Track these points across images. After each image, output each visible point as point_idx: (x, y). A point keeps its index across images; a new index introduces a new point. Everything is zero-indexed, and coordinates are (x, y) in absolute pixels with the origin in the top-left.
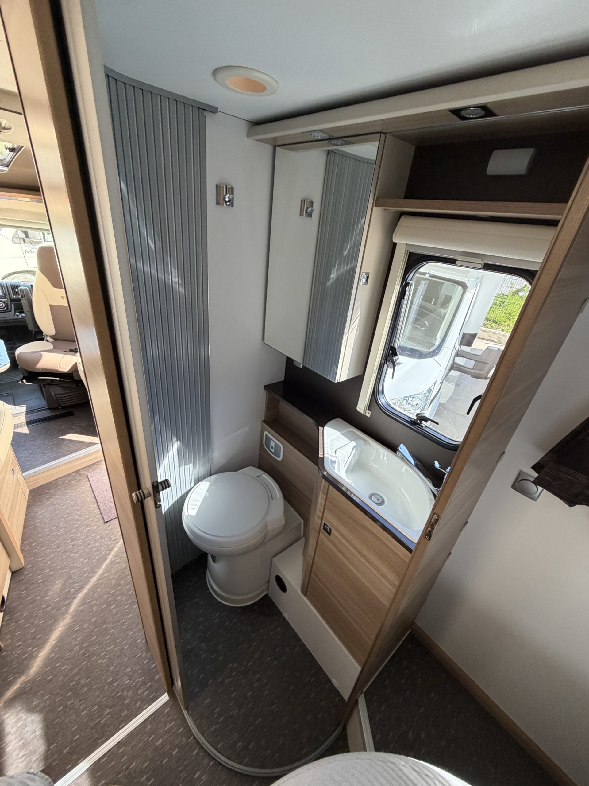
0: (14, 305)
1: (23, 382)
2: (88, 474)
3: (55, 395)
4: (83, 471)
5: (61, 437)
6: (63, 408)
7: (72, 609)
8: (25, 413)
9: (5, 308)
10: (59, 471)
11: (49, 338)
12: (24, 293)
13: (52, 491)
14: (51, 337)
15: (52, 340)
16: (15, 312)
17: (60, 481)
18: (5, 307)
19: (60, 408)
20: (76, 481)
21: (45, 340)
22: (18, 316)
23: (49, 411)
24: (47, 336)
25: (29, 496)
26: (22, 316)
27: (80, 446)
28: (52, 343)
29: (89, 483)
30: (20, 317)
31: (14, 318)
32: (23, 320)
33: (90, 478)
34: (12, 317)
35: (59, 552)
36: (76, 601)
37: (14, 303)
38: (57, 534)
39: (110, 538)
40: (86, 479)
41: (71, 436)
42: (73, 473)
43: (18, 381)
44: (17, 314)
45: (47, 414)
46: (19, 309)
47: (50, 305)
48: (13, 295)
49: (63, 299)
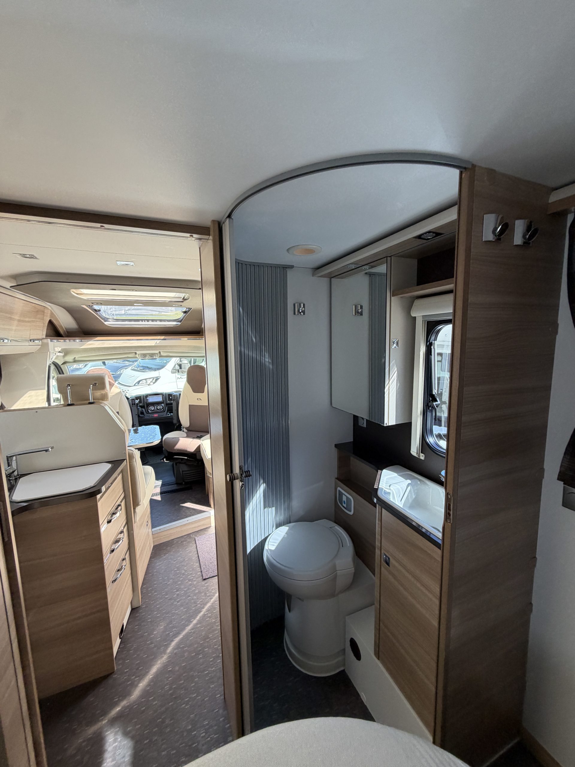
0: (168, 407)
1: (163, 460)
2: (196, 538)
3: (183, 471)
4: (192, 535)
5: (181, 505)
6: (186, 483)
7: (169, 650)
8: (160, 486)
9: (162, 410)
10: (176, 532)
11: (185, 430)
12: (175, 398)
13: (169, 548)
14: (186, 428)
16: (167, 413)
17: (175, 541)
18: (162, 408)
19: (184, 483)
20: (187, 542)
21: (182, 430)
22: (168, 414)
23: (176, 485)
24: (184, 428)
25: (152, 550)
26: (171, 415)
27: (193, 512)
28: (186, 433)
29: (195, 545)
30: (169, 415)
32: (171, 418)
33: (196, 541)
34: (165, 416)
35: (166, 598)
36: (173, 644)
37: (168, 406)
38: (167, 583)
39: (206, 594)
40: (194, 542)
41: (188, 505)
42: (185, 535)
43: (161, 460)
44: (168, 413)
45: (174, 487)
46: (170, 410)
47: (189, 405)
48: (168, 401)
49: (198, 400)
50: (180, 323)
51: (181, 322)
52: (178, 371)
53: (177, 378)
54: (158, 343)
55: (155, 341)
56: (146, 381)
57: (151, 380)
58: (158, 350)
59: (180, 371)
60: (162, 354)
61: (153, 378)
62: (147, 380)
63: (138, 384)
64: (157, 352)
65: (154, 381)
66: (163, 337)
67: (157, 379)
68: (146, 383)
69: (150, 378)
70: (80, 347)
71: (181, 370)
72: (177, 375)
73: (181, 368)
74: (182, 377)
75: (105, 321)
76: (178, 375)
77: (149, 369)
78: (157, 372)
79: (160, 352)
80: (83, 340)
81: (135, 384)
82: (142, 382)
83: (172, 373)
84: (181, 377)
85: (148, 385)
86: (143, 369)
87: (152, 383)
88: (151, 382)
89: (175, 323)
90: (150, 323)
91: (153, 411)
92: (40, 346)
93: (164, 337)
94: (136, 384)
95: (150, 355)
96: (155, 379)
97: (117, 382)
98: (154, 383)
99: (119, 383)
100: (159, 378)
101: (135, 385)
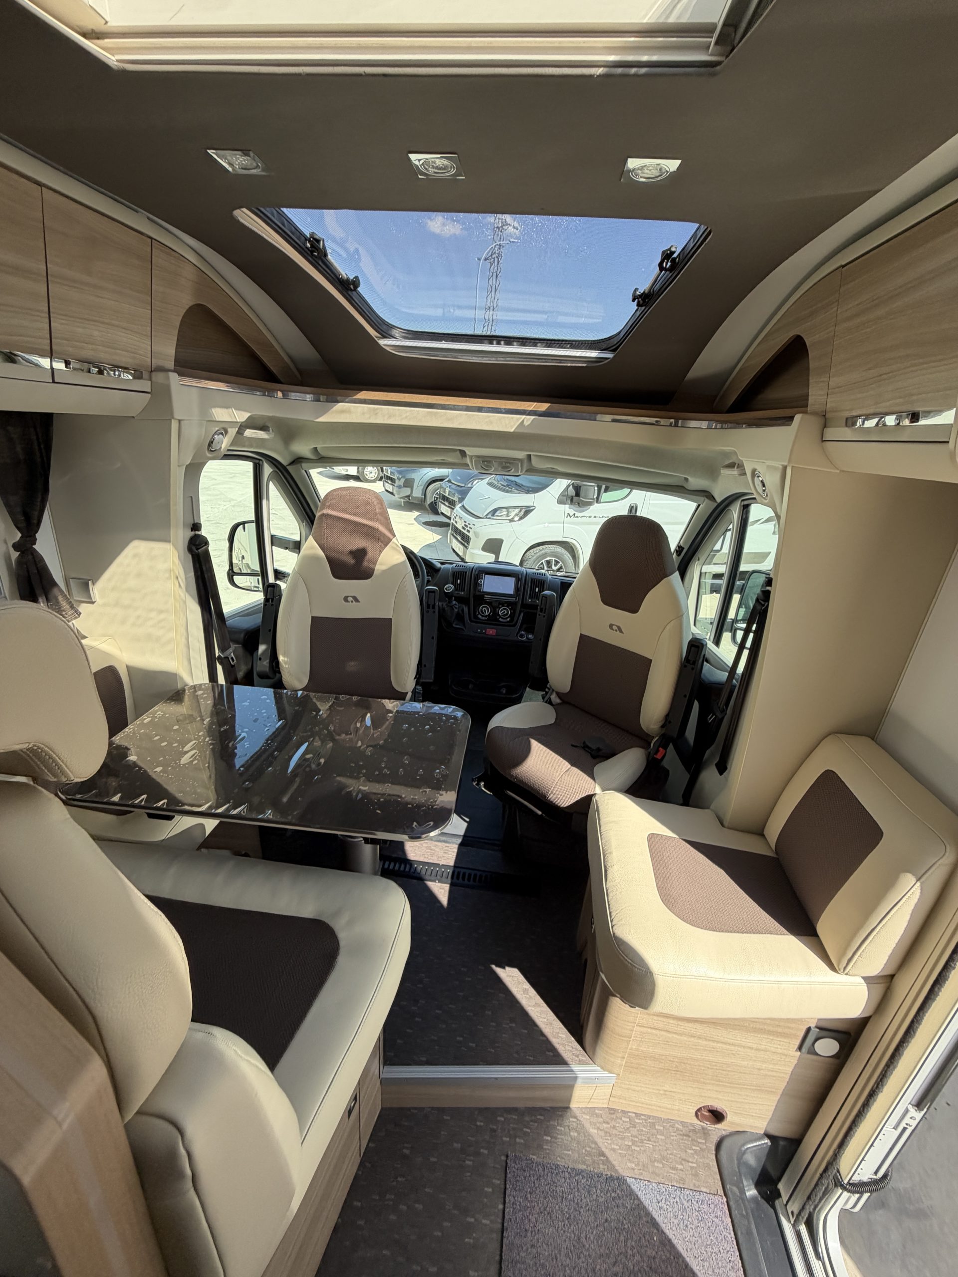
0: (525, 614)
1: (478, 784)
2: (512, 1158)
9: (509, 619)
11: (554, 697)
14: (559, 695)
15: (558, 701)
16: (520, 630)
18: (509, 616)
22: (522, 636)
24: (553, 690)
26: (528, 638)
28: (556, 707)
30: (524, 639)
31: (515, 638)
32: (527, 646)
34: (513, 637)
37: (525, 611)
41: (517, 983)
43: (473, 780)
44: (523, 632)
46: (529, 624)
47: (582, 637)
48: (530, 598)
49: (612, 629)
50: (610, 355)
51: (614, 350)
52: (572, 500)
53: (566, 515)
54: (526, 423)
55: (520, 418)
56: (508, 512)
57: (517, 511)
58: (527, 451)
59: (574, 500)
60: (535, 463)
61: (521, 508)
62: (510, 510)
63: (493, 515)
64: (521, 455)
65: (522, 513)
66: (544, 407)
67: (527, 511)
68: (508, 515)
69: (515, 507)
70: (317, 418)
71: (578, 498)
72: (567, 508)
73: (578, 494)
74: (577, 514)
75: (384, 336)
76: (570, 508)
77: (517, 487)
78: (531, 496)
79: (529, 457)
80: (322, 398)
81: (487, 515)
82: (501, 513)
83: (560, 502)
84: (575, 514)
85: (508, 521)
86: (508, 486)
87: (516, 518)
88: (517, 515)
89: (594, 354)
90: (515, 349)
91: (486, 616)
92: (149, 395)
93: (547, 405)
94: (489, 516)
95: (501, 463)
96: (523, 511)
97: (460, 505)
98: (521, 518)
99: (463, 506)
100: (533, 509)
101: (486, 517)
